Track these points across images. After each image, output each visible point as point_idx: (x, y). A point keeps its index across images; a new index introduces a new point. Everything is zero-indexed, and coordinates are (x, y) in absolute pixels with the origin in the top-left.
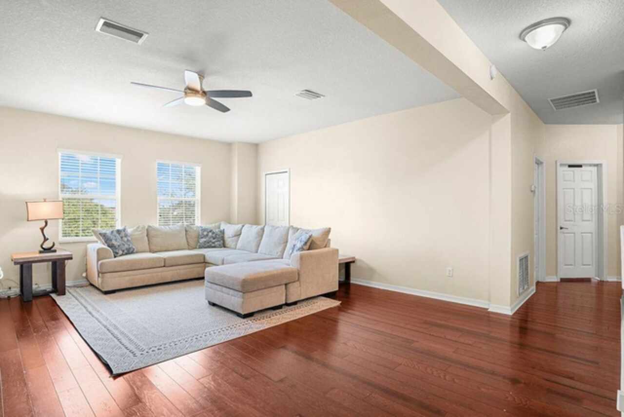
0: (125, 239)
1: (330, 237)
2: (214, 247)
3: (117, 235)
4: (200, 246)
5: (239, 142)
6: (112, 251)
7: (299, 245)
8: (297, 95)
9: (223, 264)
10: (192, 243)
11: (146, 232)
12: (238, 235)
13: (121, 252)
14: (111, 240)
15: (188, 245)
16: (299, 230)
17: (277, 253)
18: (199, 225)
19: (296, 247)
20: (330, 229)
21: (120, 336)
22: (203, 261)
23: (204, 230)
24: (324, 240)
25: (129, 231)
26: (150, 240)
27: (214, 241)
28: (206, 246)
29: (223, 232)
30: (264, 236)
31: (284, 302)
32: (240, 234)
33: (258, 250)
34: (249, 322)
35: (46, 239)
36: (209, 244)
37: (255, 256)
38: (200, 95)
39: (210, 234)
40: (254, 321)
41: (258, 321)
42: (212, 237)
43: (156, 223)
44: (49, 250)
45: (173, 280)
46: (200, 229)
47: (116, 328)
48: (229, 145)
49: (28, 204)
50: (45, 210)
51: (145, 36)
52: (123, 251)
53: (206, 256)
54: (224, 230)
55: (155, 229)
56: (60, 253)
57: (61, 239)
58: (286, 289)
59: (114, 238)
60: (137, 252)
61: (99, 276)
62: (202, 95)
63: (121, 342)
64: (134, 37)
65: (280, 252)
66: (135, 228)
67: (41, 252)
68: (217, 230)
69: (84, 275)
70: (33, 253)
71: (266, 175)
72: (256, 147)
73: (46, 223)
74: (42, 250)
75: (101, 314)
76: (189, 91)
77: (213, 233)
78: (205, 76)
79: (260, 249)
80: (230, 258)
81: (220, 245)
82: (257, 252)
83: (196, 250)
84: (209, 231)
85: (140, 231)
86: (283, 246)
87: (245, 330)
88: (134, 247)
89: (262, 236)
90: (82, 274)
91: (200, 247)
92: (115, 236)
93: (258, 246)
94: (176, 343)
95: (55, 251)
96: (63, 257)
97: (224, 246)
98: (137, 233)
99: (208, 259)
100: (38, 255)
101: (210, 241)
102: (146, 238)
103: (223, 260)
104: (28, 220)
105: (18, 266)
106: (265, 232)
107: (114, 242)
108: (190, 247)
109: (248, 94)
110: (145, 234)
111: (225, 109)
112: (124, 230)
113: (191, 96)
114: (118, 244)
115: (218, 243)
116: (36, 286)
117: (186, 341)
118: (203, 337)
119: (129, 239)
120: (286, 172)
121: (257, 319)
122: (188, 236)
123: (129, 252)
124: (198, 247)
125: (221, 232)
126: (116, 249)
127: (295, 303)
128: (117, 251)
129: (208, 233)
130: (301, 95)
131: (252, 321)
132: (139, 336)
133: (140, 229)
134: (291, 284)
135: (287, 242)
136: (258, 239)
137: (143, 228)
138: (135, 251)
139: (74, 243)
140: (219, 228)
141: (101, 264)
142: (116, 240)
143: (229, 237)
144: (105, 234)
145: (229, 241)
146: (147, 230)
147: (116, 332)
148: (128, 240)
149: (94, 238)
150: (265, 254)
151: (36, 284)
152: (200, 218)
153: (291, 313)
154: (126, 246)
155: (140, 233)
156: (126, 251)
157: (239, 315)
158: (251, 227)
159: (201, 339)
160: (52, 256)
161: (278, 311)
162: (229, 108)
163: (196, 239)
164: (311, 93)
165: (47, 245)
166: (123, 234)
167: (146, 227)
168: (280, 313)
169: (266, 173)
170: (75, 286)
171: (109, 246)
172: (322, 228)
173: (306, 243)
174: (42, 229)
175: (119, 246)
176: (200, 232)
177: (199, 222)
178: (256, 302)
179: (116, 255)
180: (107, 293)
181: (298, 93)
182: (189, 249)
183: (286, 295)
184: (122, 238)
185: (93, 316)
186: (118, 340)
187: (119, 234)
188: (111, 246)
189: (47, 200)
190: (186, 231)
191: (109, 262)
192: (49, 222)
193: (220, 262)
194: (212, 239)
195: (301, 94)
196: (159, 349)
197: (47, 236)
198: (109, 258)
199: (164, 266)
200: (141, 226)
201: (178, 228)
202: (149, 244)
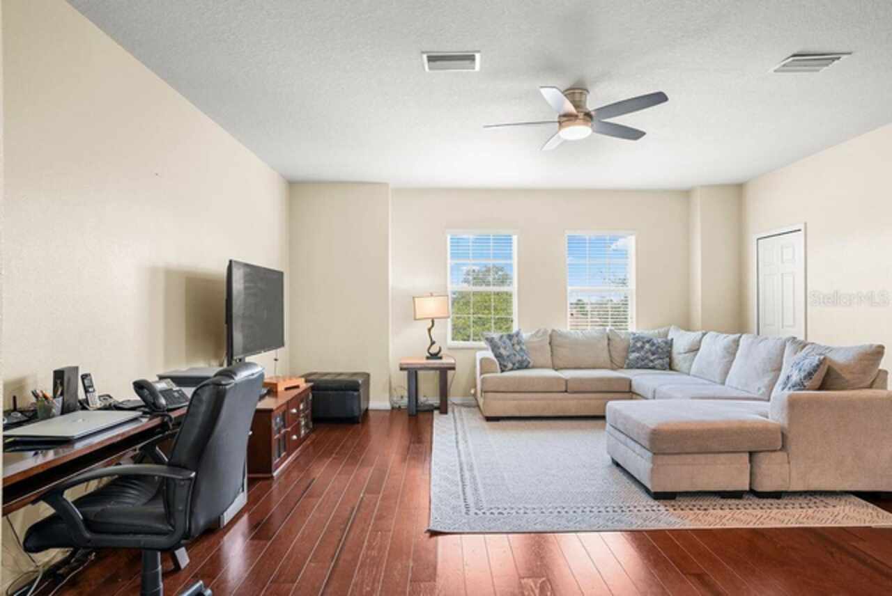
0: (518, 348)
1: (883, 365)
2: (653, 368)
3: (508, 341)
4: (628, 364)
5: (702, 186)
6: (497, 363)
7: (795, 377)
8: (775, 71)
9: (654, 398)
10: (618, 360)
11: (548, 338)
12: (694, 350)
13: (510, 366)
14: (499, 348)
15: (612, 361)
16: (807, 347)
17: (759, 389)
18: (634, 330)
19: (791, 379)
20: (882, 347)
21: (468, 482)
22: (627, 390)
23: (637, 339)
24: (864, 372)
25: (525, 336)
26: (555, 352)
27: (652, 358)
28: (639, 365)
29: (670, 344)
30: (738, 354)
31: (747, 488)
32: (698, 349)
33: (725, 380)
34: (662, 508)
35: (433, 343)
36: (643, 363)
37: (718, 389)
38: (581, 121)
39: (647, 346)
40: (671, 510)
41: (679, 511)
42: (650, 350)
43: (566, 326)
44: (435, 356)
45: (579, 414)
46: (632, 336)
47: (471, 469)
48: (686, 194)
49: (416, 299)
50: (429, 307)
51: (478, 56)
52: (514, 364)
53: (633, 383)
54: (672, 340)
55: (561, 335)
56: (446, 361)
57: (450, 343)
58: (751, 461)
59: (503, 345)
60: (533, 367)
61: (481, 395)
62: (584, 119)
63: (463, 490)
64: (467, 62)
65: (766, 387)
66: (533, 332)
67: (428, 358)
68: (660, 340)
69: (473, 391)
70: (420, 359)
71: (758, 239)
72: (738, 190)
73: (433, 322)
74: (428, 355)
75: (467, 447)
76: (565, 119)
77: (653, 344)
78: (589, 88)
79: (727, 380)
80: (664, 389)
81: (662, 366)
82: (723, 383)
83: (622, 370)
84: (645, 340)
85: (541, 336)
86: (772, 375)
87: (645, 521)
88: (529, 359)
89: (734, 354)
90: (470, 390)
91: (630, 367)
92: (504, 343)
93: (726, 373)
94: (528, 511)
95: (441, 358)
96: (446, 366)
97: (670, 367)
98: (535, 339)
99: (635, 388)
100: (425, 361)
101: (647, 358)
102: (548, 348)
103: (654, 392)
104: (415, 319)
105: (405, 373)
106: (740, 348)
107: (502, 351)
108: (614, 366)
109: (660, 98)
110: (548, 341)
111: (635, 134)
112: (518, 334)
113: (568, 126)
114: (508, 353)
115: (660, 361)
116: (425, 399)
117: (543, 513)
118: (571, 513)
119: (524, 347)
120: (799, 230)
121: (679, 506)
122: (611, 348)
123: (523, 366)
124: (625, 366)
125: (666, 343)
126: (504, 360)
127: (777, 495)
128: (505, 364)
129: (644, 343)
130: (785, 68)
131: (667, 508)
132: (489, 488)
133: (540, 334)
134: (761, 455)
135: (779, 369)
136: (727, 360)
137: (545, 332)
138: (530, 365)
139: (463, 349)
140: (667, 336)
141: (483, 378)
142: (505, 348)
143: (680, 354)
144: (493, 338)
145: (678, 359)
146: (551, 336)
147: (467, 475)
148: (521, 349)
149: (483, 344)
150: (737, 389)
151: (425, 396)
152: (634, 320)
153: (759, 512)
154: (518, 358)
155: (540, 339)
156: (517, 365)
157: (647, 491)
158: (717, 336)
159: (566, 515)
160: (434, 364)
161: (730, 501)
162: (644, 130)
163: (624, 354)
164: (807, 59)
165: (434, 350)
166: (515, 340)
167: (550, 332)
168: (733, 507)
169: (758, 237)
170: (463, 405)
171: (496, 356)
172: (860, 344)
173: (810, 375)
174: (429, 330)
175: (508, 357)
176: (631, 341)
177: (634, 327)
178: (681, 475)
179: (503, 368)
180: (489, 419)
181: (777, 67)
182: (613, 369)
183: (751, 474)
184: (513, 345)
185: (457, 447)
186: (463, 485)
187: (510, 340)
188: (498, 356)
189: (434, 294)
190: (609, 339)
191: (492, 378)
192: (435, 320)
193: (650, 395)
194: (649, 354)
195: (784, 66)
196: (500, 513)
197: (434, 339)
198: (493, 372)
199: (566, 391)
200: (542, 331)
201: (595, 334)
202: (552, 356)
